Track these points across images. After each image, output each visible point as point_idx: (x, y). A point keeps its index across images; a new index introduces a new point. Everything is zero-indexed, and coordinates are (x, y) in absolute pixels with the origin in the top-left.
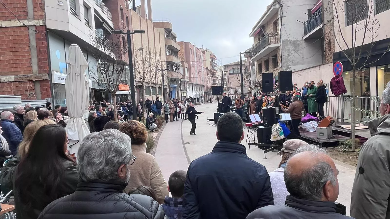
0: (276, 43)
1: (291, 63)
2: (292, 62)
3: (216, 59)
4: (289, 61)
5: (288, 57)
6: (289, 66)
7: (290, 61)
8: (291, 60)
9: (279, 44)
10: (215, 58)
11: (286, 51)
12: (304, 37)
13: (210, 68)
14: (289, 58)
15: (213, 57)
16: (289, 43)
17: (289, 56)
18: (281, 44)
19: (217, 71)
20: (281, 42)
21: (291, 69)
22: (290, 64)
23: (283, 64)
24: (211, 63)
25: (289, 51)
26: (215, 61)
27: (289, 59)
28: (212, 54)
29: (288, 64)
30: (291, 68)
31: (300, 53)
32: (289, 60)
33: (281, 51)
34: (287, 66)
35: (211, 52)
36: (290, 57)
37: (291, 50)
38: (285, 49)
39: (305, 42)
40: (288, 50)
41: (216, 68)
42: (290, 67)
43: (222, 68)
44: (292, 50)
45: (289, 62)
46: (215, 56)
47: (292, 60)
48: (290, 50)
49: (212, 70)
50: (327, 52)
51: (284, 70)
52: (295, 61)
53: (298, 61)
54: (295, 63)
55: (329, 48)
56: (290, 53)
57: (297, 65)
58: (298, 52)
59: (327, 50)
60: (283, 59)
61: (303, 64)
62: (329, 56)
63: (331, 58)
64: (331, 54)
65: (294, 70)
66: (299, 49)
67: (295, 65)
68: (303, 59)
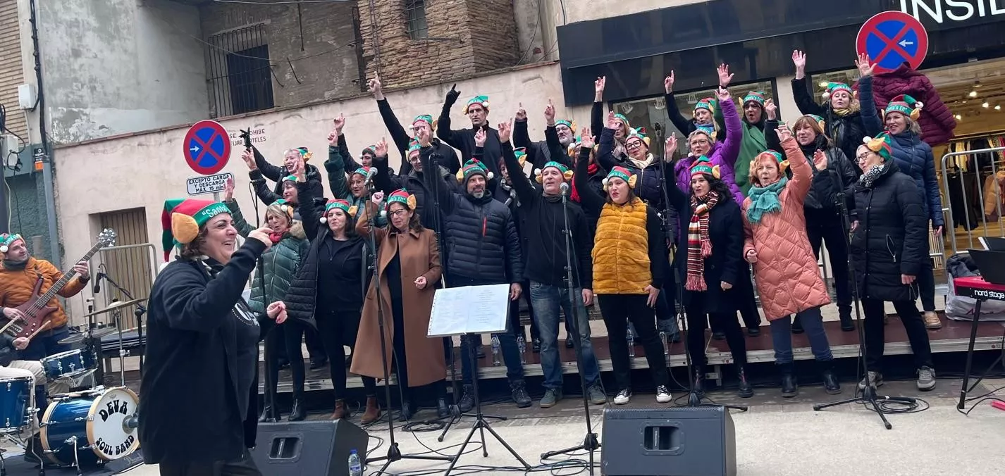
1: (85, 92)
2: (93, 89)
4: (76, 80)
5: (72, 59)
6: (78, 104)
7: (82, 79)
8: (84, 77)
11: (63, 27)
14: (76, 67)
17: (76, 54)
21: (88, 120)
22: (81, 97)
23: (46, 92)
25: (75, 30)
27: (74, 71)
29: (73, 93)
30: (85, 114)
32: (78, 76)
34: (68, 105)
36: (80, 61)
37: (81, 28)
38: (55, 13)
42: (87, 111)
44: (86, 26)
45: (80, 85)
47: (92, 80)
48: (78, 27)
50: (384, 42)
51: (55, 124)
52: (103, 87)
53: (118, 89)
54: (105, 94)
55: (404, 27)
56: (79, 43)
57: (117, 106)
58: (116, 42)
59: (387, 35)
60: (49, 62)
61: (139, 106)
62: (405, 57)
63: (422, 66)
64: (428, 46)
65: (102, 127)
66: (117, 29)
67: (108, 105)
68: (138, 83)
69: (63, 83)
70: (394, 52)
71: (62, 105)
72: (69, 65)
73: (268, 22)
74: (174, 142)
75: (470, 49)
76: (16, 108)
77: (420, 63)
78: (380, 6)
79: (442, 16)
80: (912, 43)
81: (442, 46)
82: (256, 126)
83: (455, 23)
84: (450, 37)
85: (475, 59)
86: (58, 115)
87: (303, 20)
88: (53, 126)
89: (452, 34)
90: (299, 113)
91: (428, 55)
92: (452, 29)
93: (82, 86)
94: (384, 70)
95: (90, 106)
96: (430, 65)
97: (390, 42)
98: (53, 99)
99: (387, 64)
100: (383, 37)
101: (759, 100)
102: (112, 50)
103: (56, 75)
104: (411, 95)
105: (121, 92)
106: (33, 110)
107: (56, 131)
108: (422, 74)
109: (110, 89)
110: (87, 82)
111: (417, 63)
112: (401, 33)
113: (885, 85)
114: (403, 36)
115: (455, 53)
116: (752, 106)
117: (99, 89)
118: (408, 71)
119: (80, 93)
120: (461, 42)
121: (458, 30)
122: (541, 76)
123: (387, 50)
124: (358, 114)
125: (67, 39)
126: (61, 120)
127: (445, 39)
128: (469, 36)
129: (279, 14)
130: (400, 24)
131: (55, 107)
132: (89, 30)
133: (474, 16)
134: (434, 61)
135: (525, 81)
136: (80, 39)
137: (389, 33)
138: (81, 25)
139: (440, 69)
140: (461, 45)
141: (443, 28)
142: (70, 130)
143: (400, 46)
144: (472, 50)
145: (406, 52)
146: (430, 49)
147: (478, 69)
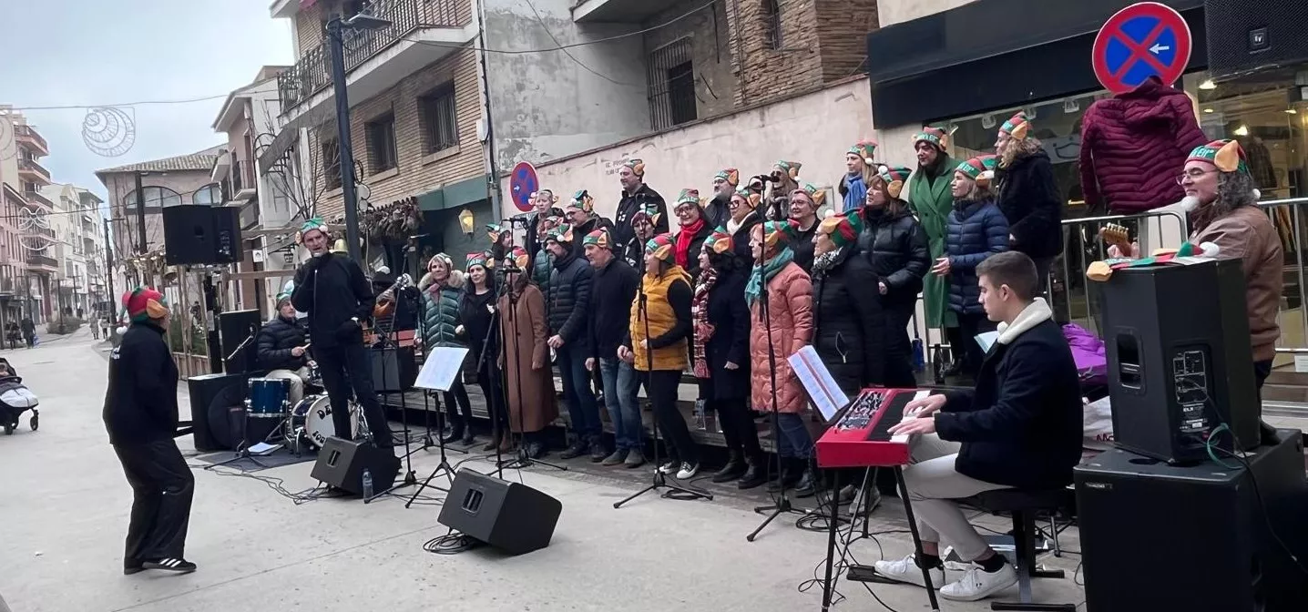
0: (450, 26)
1: (529, 122)
2: (536, 118)
3: (44, 154)
4: (520, 112)
5: (517, 93)
6: (521, 134)
7: (525, 111)
8: (528, 108)
9: (472, 30)
10: (42, 145)
11: (508, 65)
12: (576, 7)
13: (16, 186)
14: (521, 100)
15: (33, 141)
16: (515, 26)
17: (520, 87)
18: (481, 31)
19: (50, 204)
20: (480, 19)
21: (531, 149)
22: (525, 127)
23: (494, 126)
24: (20, 168)
25: (519, 66)
26: (41, 161)
27: (518, 104)
28: (25, 127)
29: (518, 124)
30: (529, 144)
31: (566, 80)
32: (522, 107)
33: (483, 62)
34: (513, 135)
35: (16, 117)
36: (524, 93)
37: (525, 63)
39: (580, 31)
40: (516, 62)
41: (43, 192)
42: (528, 140)
43: (73, 193)
44: (530, 61)
45: (523, 116)
46: (38, 139)
47: (534, 111)
48: (522, 62)
49: (28, 199)
50: (748, 56)
51: (501, 155)
52: (545, 116)
53: (559, 116)
54: (547, 123)
55: (764, 38)
56: (523, 78)
57: (557, 132)
58: (557, 72)
59: (750, 48)
60: (496, 98)
61: (579, 130)
62: (765, 72)
63: (779, 81)
64: (783, 59)
65: (542, 155)
66: (559, 60)
67: (550, 133)
68: (578, 109)
69: (507, 117)
70: (755, 67)
71: (508, 136)
72: (514, 99)
73: (691, 34)
74: (570, 171)
75: (819, 59)
76: (475, 141)
77: (777, 77)
78: (745, 17)
79: (794, 23)
80: (1167, 48)
81: (795, 57)
82: (623, 156)
83: (805, 30)
84: (801, 47)
85: (824, 70)
86: (504, 146)
87: (719, 29)
88: (500, 157)
89: (803, 43)
90: (652, 141)
91: (783, 68)
92: (804, 36)
93: (526, 117)
94: (747, 88)
95: (532, 135)
96: (786, 80)
97: (754, 55)
98: (499, 131)
99: (751, 80)
100: (747, 51)
101: (932, 139)
102: (554, 80)
103: (503, 109)
104: (738, 119)
105: (562, 119)
106: (485, 142)
107: (502, 161)
108: (777, 90)
109: (551, 118)
110: (530, 112)
111: (773, 79)
112: (762, 46)
113: (1125, 110)
114: (763, 48)
115: (806, 65)
116: (923, 148)
117: (540, 118)
118: (767, 88)
119: (524, 124)
120: (812, 52)
121: (808, 37)
122: (854, 93)
123: (750, 65)
124: (696, 142)
125: (512, 76)
126: (506, 151)
127: (795, 50)
128: (817, 44)
129: (700, 25)
130: (761, 35)
131: (502, 138)
132: (532, 63)
133: (827, 19)
134: (788, 75)
135: (837, 100)
136: (523, 73)
137: (752, 45)
138: (525, 60)
139: (794, 83)
140: (812, 55)
141: (796, 36)
142: (515, 159)
143: (760, 60)
144: (820, 60)
145: (765, 66)
146: (786, 62)
147: (826, 80)
